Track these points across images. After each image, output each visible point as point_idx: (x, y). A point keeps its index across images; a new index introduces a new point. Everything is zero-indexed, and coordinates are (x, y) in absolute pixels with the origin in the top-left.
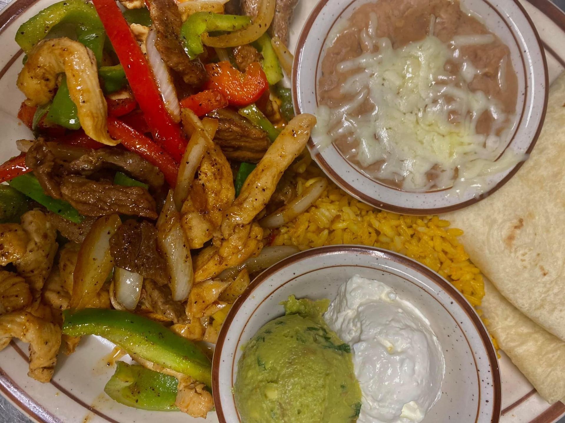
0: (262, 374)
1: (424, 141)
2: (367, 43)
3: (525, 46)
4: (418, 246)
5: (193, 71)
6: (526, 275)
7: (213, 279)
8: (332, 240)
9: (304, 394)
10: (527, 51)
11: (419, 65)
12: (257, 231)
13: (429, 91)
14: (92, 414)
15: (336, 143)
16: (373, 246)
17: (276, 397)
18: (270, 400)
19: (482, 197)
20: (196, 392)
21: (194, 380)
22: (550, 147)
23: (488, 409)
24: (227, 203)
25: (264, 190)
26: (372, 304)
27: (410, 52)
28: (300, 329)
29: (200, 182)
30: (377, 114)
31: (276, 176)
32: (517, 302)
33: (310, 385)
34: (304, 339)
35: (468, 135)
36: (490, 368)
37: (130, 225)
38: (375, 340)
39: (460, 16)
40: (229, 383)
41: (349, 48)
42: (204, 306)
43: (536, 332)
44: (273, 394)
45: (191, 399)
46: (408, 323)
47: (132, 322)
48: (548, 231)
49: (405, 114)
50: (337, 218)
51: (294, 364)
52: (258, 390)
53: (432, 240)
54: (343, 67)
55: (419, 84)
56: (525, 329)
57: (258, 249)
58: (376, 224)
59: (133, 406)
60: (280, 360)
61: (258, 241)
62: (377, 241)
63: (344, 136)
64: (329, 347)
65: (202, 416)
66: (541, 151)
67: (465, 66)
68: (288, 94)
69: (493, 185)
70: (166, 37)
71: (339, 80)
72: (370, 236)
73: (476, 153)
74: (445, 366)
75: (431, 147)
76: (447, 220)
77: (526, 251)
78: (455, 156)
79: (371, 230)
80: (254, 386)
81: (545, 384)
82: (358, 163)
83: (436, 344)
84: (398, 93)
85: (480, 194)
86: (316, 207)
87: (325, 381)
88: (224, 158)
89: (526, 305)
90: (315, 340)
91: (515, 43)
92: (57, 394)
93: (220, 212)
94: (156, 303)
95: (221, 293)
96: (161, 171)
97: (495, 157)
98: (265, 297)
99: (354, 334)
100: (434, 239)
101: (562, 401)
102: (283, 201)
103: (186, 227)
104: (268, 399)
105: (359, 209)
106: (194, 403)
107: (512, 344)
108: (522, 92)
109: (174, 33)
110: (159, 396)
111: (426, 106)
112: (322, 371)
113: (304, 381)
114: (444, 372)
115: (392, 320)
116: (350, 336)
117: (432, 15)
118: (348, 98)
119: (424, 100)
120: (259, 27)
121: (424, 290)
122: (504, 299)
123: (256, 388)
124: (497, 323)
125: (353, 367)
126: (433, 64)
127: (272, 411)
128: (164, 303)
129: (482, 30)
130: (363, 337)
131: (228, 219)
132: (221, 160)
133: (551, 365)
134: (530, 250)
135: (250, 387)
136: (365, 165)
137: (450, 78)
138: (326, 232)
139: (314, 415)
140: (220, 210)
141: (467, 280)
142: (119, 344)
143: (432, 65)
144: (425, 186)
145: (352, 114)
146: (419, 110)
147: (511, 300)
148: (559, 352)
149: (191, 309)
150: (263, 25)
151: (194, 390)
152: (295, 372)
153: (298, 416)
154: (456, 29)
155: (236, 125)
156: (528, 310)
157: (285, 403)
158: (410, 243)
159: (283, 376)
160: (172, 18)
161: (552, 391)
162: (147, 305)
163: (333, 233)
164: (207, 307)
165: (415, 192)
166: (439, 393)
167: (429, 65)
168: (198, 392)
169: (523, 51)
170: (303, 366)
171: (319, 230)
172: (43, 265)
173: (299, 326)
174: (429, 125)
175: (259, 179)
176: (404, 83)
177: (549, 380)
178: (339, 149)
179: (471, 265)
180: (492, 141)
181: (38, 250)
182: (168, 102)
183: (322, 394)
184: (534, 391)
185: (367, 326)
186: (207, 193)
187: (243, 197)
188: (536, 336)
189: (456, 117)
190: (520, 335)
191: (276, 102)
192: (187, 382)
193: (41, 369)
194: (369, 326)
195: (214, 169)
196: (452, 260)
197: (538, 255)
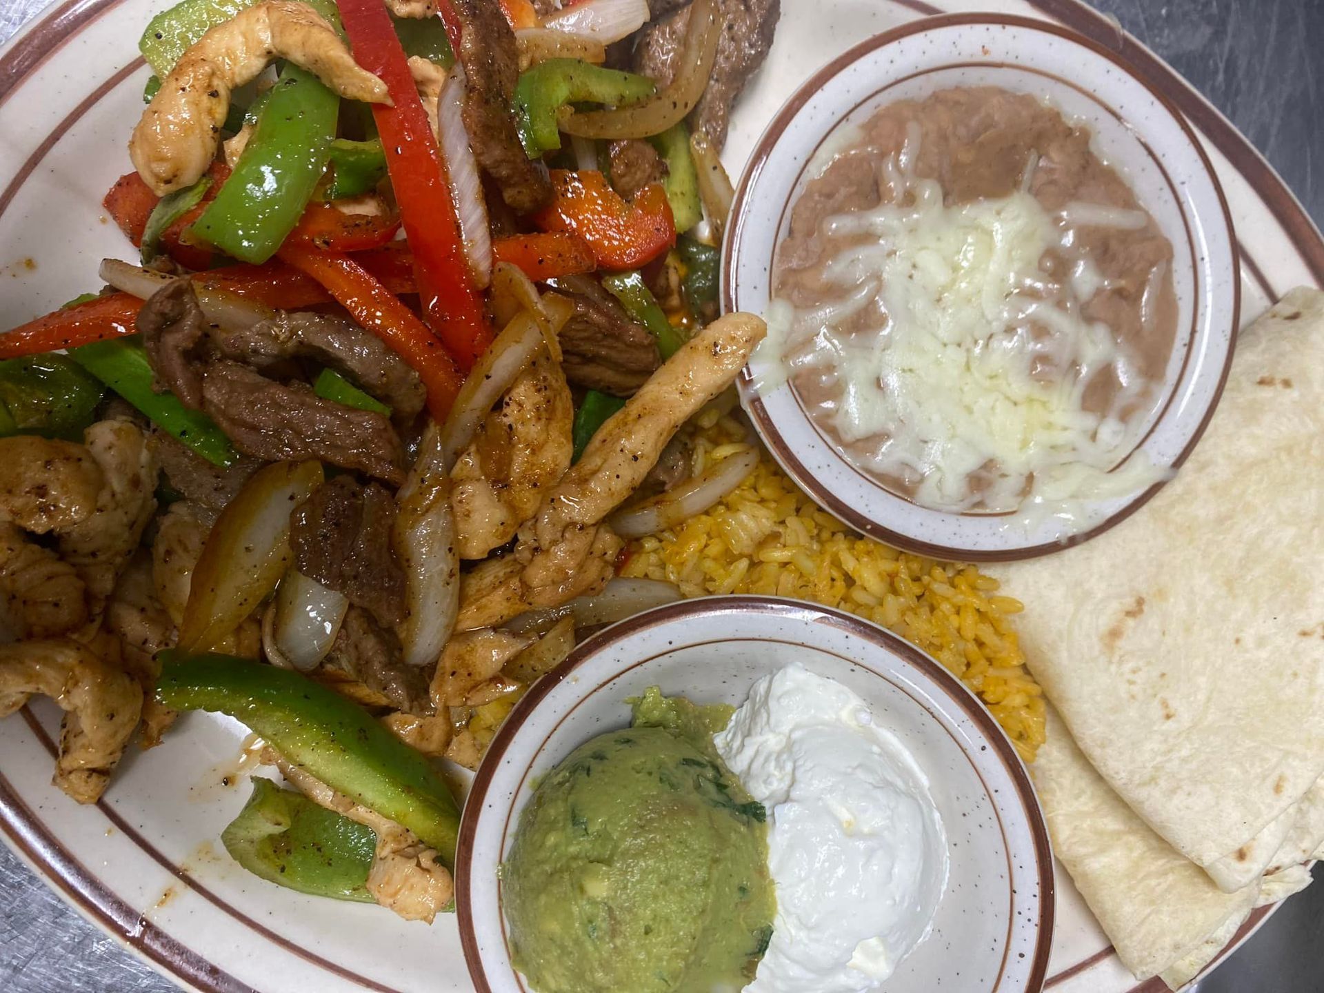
0: (579, 843)
1: (975, 408)
2: (892, 184)
3: (1204, 248)
4: (930, 622)
5: (527, 180)
6: (1133, 713)
7: (495, 629)
8: (753, 583)
9: (664, 895)
10: (1207, 259)
11: (991, 247)
12: (608, 542)
13: (1001, 307)
14: (179, 884)
15: (798, 382)
16: (838, 606)
17: (605, 894)
18: (589, 899)
19: (1073, 541)
20: (419, 865)
21: (416, 840)
22: (1221, 461)
23: (1021, 971)
24: (552, 473)
25: (636, 458)
26: (820, 727)
27: (975, 219)
28: (667, 760)
29: (505, 420)
30: (890, 336)
31: (665, 434)
32: (1105, 765)
33: (677, 878)
34: (674, 781)
35: (1064, 410)
36: (1037, 890)
37: (342, 487)
38: (820, 803)
39: (1087, 162)
40: (494, 855)
41: (854, 189)
42: (470, 683)
43: (1132, 832)
44: (599, 888)
45: (407, 878)
46: (889, 778)
47: (306, 697)
48: (1188, 630)
49: (945, 345)
50: (772, 538)
51: (650, 832)
52: (566, 876)
53: (958, 613)
54: (836, 225)
55: (985, 288)
56: (1111, 823)
57: (603, 579)
58: (850, 564)
59: (273, 880)
60: (622, 819)
61: (606, 562)
62: (845, 599)
63: (814, 371)
64: (724, 805)
65: (425, 919)
66: (1202, 467)
67: (1080, 269)
68: (703, 256)
69: (1098, 521)
70: (487, 102)
71: (824, 250)
72: (832, 587)
73: (1074, 449)
74: (948, 875)
75: (988, 422)
76: (994, 577)
77: (1141, 663)
78: (1032, 450)
79: (835, 574)
80: (559, 865)
81: (1135, 938)
82: (833, 432)
83: (937, 827)
84: (939, 300)
85: (1070, 534)
86: (728, 507)
87: (709, 873)
88: (562, 377)
89: (1123, 775)
90: (698, 787)
91: (1186, 238)
92: (109, 832)
93: (534, 491)
94: (367, 663)
95: (508, 662)
96: (421, 382)
97: (1111, 462)
98: (601, 682)
99: (778, 785)
100: (962, 613)
101: (1162, 977)
102: (664, 483)
103: (459, 510)
104: (585, 897)
105: (817, 525)
106: (412, 887)
107: (1082, 851)
108: (1183, 339)
109: (501, 96)
110: (330, 864)
111: (991, 336)
112: (706, 852)
113: (666, 867)
114: (944, 887)
115: (860, 766)
116: (766, 788)
117: (1032, 150)
118: (836, 292)
119: (989, 323)
120: (672, 106)
121: (931, 713)
122: (1081, 757)
123: (561, 871)
124: (1059, 803)
125: (767, 854)
126: (1019, 252)
127: (590, 922)
128: (386, 666)
129: (1125, 198)
130: (795, 794)
131: (554, 508)
132: (557, 380)
133: (1152, 902)
134: (1149, 663)
135: (547, 868)
136: (848, 438)
137: (1050, 286)
138: (743, 564)
139: (679, 940)
140: (535, 485)
141: (1014, 707)
142: (272, 740)
143: (1017, 253)
144: (962, 501)
145: (837, 329)
146: (976, 342)
147: (1093, 759)
148: (1171, 878)
149: (441, 686)
150: (680, 105)
151: (414, 862)
152: (650, 846)
153: (646, 939)
154: (1076, 187)
155: (599, 311)
156: (1124, 784)
157: (621, 908)
158: (916, 614)
159: (625, 854)
160: (501, 63)
161: (1146, 953)
162: (346, 665)
163: (759, 569)
164: (475, 687)
165: (939, 511)
166: (929, 928)
167: (1010, 251)
168: (423, 865)
169: (1198, 257)
170: (669, 837)
171: (729, 558)
172: (120, 545)
173: (666, 753)
174: (991, 377)
175: (630, 433)
176: (954, 281)
177: (1143, 930)
178: (800, 394)
179: (1028, 678)
180: (1109, 430)
181: (115, 509)
182: (471, 241)
183: (701, 898)
184: (1110, 950)
185: (807, 771)
186: (514, 446)
187: (589, 467)
188: (1132, 839)
189: (1047, 369)
190: (1100, 833)
191: (675, 268)
192: (399, 842)
193: (86, 774)
194: (810, 773)
195: (538, 398)
196: (990, 661)
197: (1163, 675)
